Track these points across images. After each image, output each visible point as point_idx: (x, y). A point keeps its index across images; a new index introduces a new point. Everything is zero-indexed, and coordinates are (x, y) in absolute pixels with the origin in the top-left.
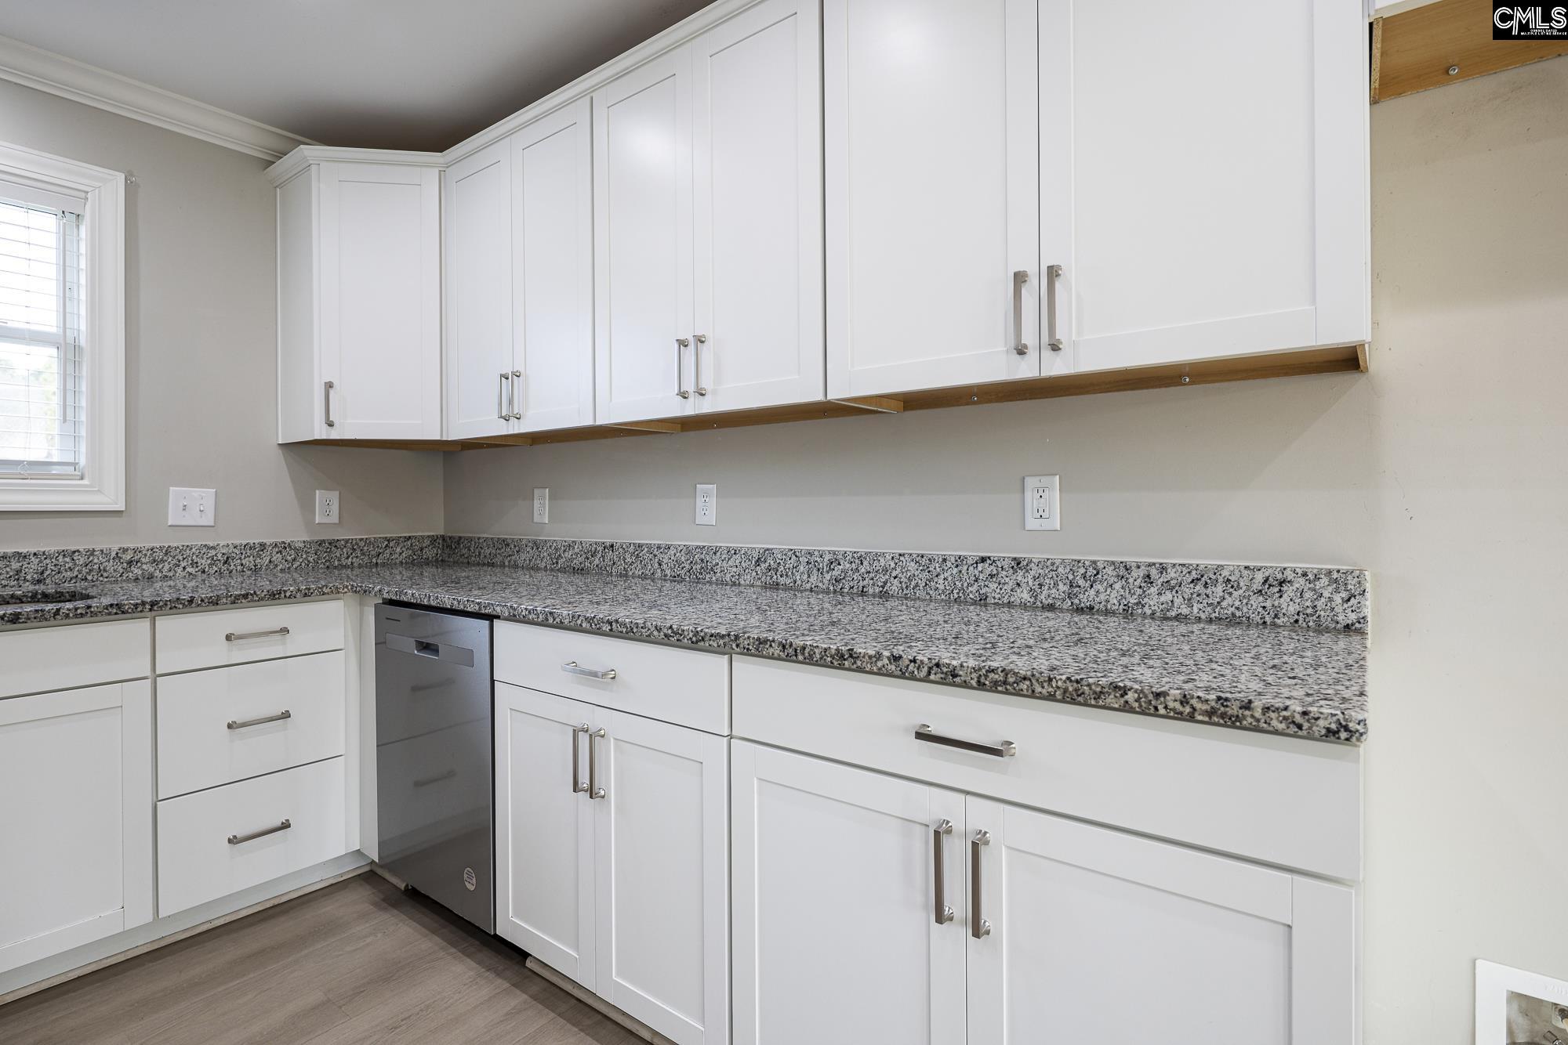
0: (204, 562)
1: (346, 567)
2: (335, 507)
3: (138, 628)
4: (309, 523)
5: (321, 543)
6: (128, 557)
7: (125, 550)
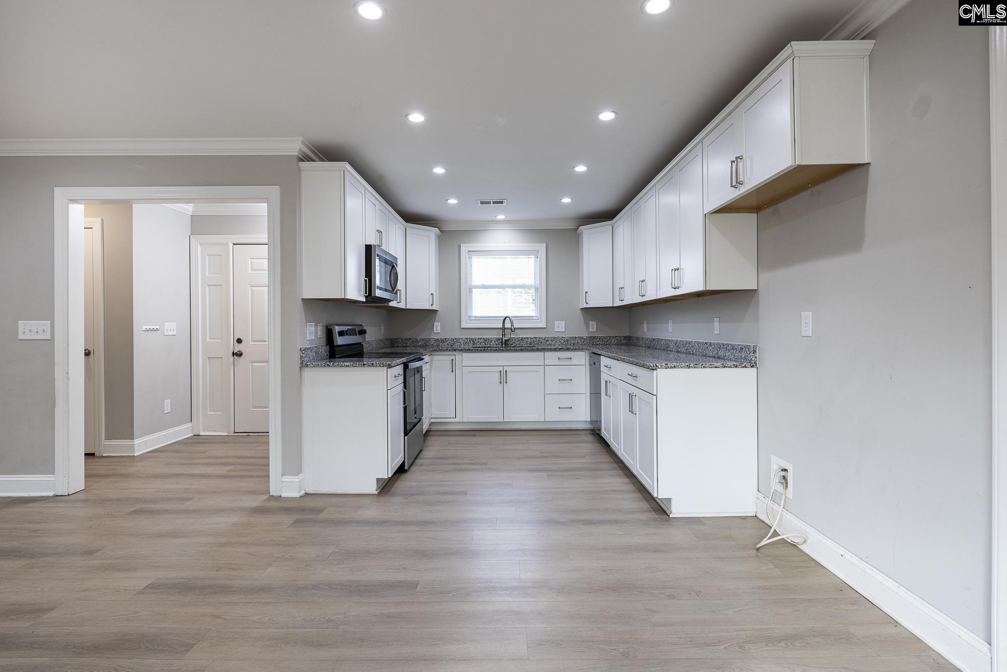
0: (562, 341)
1: (597, 345)
2: (595, 327)
3: (541, 354)
4: (588, 330)
5: (591, 337)
6: (546, 339)
7: (546, 338)
